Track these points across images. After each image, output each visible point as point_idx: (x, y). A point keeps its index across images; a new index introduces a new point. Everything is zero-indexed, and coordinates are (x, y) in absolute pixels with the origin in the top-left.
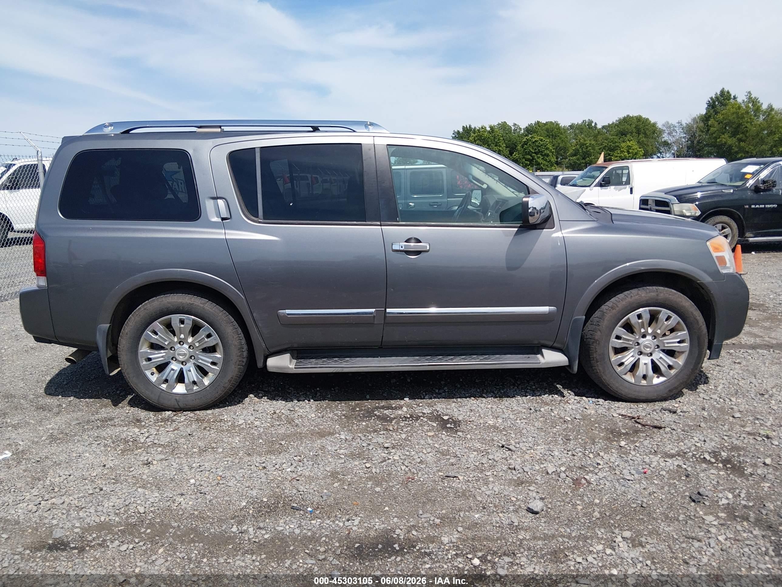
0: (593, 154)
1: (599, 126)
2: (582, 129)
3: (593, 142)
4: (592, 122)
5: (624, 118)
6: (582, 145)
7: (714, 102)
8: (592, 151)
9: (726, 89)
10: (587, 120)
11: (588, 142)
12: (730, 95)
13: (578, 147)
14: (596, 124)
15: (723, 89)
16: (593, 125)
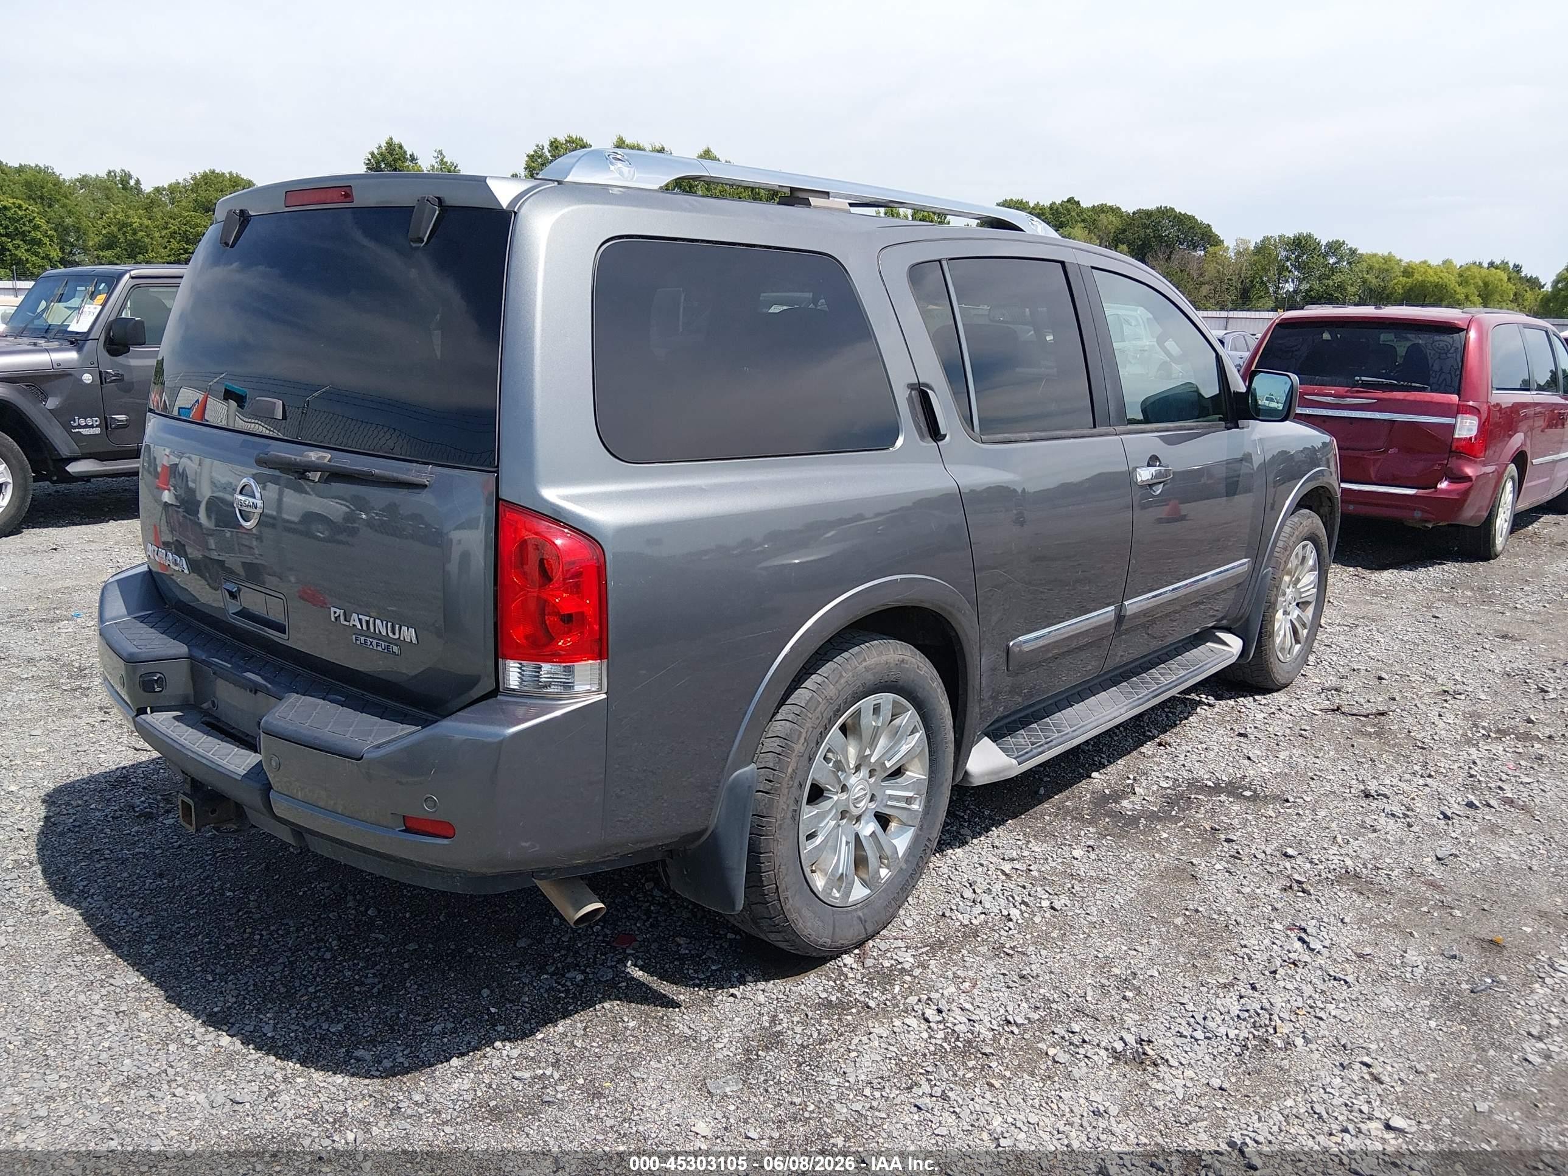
0: (150, 248)
1: (147, 187)
2: (108, 189)
3: (147, 222)
4: (130, 177)
5: (205, 176)
6: (122, 226)
7: (378, 163)
8: (147, 240)
9: (396, 141)
10: (118, 170)
11: (136, 221)
12: (405, 152)
13: (114, 229)
14: (138, 182)
15: (391, 139)
16: (132, 183)
